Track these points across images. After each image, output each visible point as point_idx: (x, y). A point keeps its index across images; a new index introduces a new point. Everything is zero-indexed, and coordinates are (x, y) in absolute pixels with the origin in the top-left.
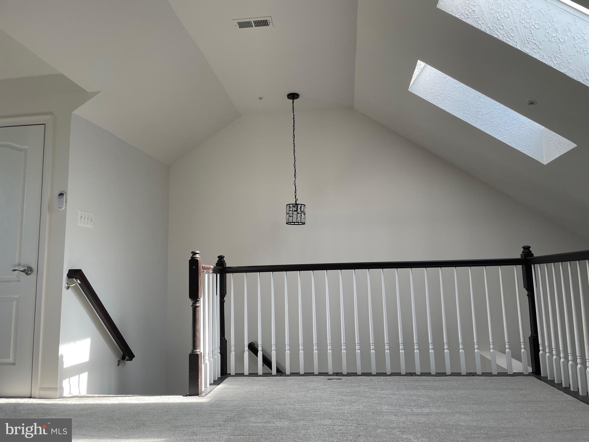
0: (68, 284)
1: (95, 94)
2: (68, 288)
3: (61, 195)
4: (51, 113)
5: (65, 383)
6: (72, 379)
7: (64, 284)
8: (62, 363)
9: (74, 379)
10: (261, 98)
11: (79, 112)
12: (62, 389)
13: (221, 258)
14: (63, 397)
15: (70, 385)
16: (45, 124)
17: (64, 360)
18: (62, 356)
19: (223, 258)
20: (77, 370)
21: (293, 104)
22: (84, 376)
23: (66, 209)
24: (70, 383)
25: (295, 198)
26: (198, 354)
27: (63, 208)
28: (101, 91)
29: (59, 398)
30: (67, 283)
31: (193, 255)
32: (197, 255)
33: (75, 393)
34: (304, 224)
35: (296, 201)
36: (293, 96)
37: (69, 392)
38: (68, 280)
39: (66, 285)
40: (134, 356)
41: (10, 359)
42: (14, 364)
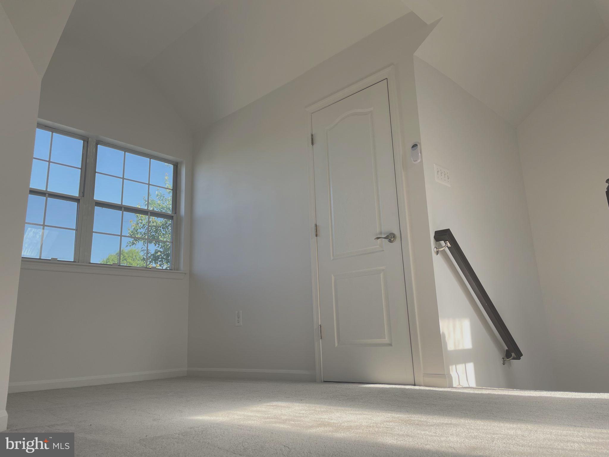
1: (436, 23)
2: (437, 253)
3: (415, 146)
4: (390, 65)
5: (452, 371)
7: (433, 250)
9: (460, 368)
12: (450, 376)
14: (453, 387)
15: (458, 373)
16: (387, 79)
22: (471, 367)
23: (422, 161)
27: (419, 161)
29: (449, 388)
30: (435, 248)
37: (458, 383)
38: (436, 244)
39: (435, 249)
40: (522, 355)
41: (385, 339)
42: (391, 345)
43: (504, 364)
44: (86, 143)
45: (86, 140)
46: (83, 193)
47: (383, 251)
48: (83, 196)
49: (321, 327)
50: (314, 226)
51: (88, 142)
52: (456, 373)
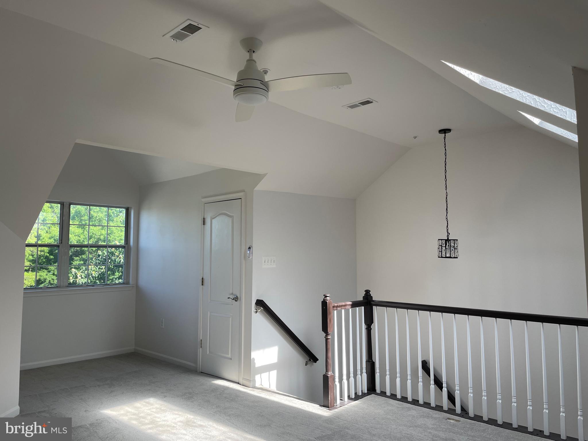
0: (256, 310)
1: (265, 175)
2: (256, 312)
3: (250, 248)
4: (243, 191)
5: (257, 378)
6: (263, 375)
7: (253, 310)
8: (254, 364)
9: (265, 375)
10: (415, 138)
11: (258, 188)
12: (254, 381)
13: (367, 292)
14: (254, 387)
15: (261, 378)
16: (241, 198)
17: (255, 361)
18: (254, 359)
19: (369, 292)
20: (267, 368)
21: (445, 140)
22: (274, 374)
23: (252, 258)
24: (261, 377)
25: (448, 232)
26: (328, 376)
27: (251, 258)
28: (267, 173)
29: (252, 388)
31: (325, 297)
32: (328, 297)
33: (266, 386)
34: (457, 258)
35: (448, 236)
36: (444, 131)
37: (260, 384)
38: (256, 307)
40: (318, 360)
41: (229, 355)
42: (231, 359)
43: (306, 365)
44: (62, 205)
45: (62, 204)
46: (62, 240)
47: (232, 305)
48: (62, 243)
49: (201, 341)
50: (202, 278)
51: (63, 205)
52: (260, 378)
